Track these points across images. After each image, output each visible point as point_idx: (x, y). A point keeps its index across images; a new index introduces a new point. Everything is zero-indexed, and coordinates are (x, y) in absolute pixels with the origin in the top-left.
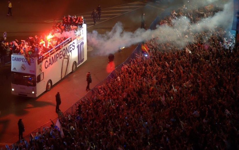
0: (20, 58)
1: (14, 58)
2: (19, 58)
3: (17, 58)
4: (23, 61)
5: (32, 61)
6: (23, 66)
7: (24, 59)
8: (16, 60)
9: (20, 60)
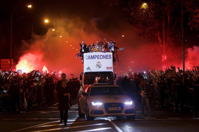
0: (95, 56)
1: (88, 56)
2: (93, 56)
3: (91, 56)
4: (98, 58)
5: (109, 57)
6: (99, 64)
7: (99, 56)
8: (90, 58)
9: (95, 57)
